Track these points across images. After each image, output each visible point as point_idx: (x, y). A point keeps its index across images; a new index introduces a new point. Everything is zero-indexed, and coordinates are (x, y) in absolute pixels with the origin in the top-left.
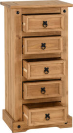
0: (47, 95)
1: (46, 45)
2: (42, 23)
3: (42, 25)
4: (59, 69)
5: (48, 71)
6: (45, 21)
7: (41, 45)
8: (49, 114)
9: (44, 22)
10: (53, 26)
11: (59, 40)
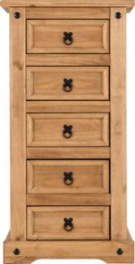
0: (77, 187)
1: (74, 84)
2: (63, 36)
3: (62, 40)
4: (94, 129)
5: (70, 133)
6: (68, 31)
7: (62, 83)
8: (71, 219)
9: (65, 33)
10: (86, 44)
11: (101, 73)
